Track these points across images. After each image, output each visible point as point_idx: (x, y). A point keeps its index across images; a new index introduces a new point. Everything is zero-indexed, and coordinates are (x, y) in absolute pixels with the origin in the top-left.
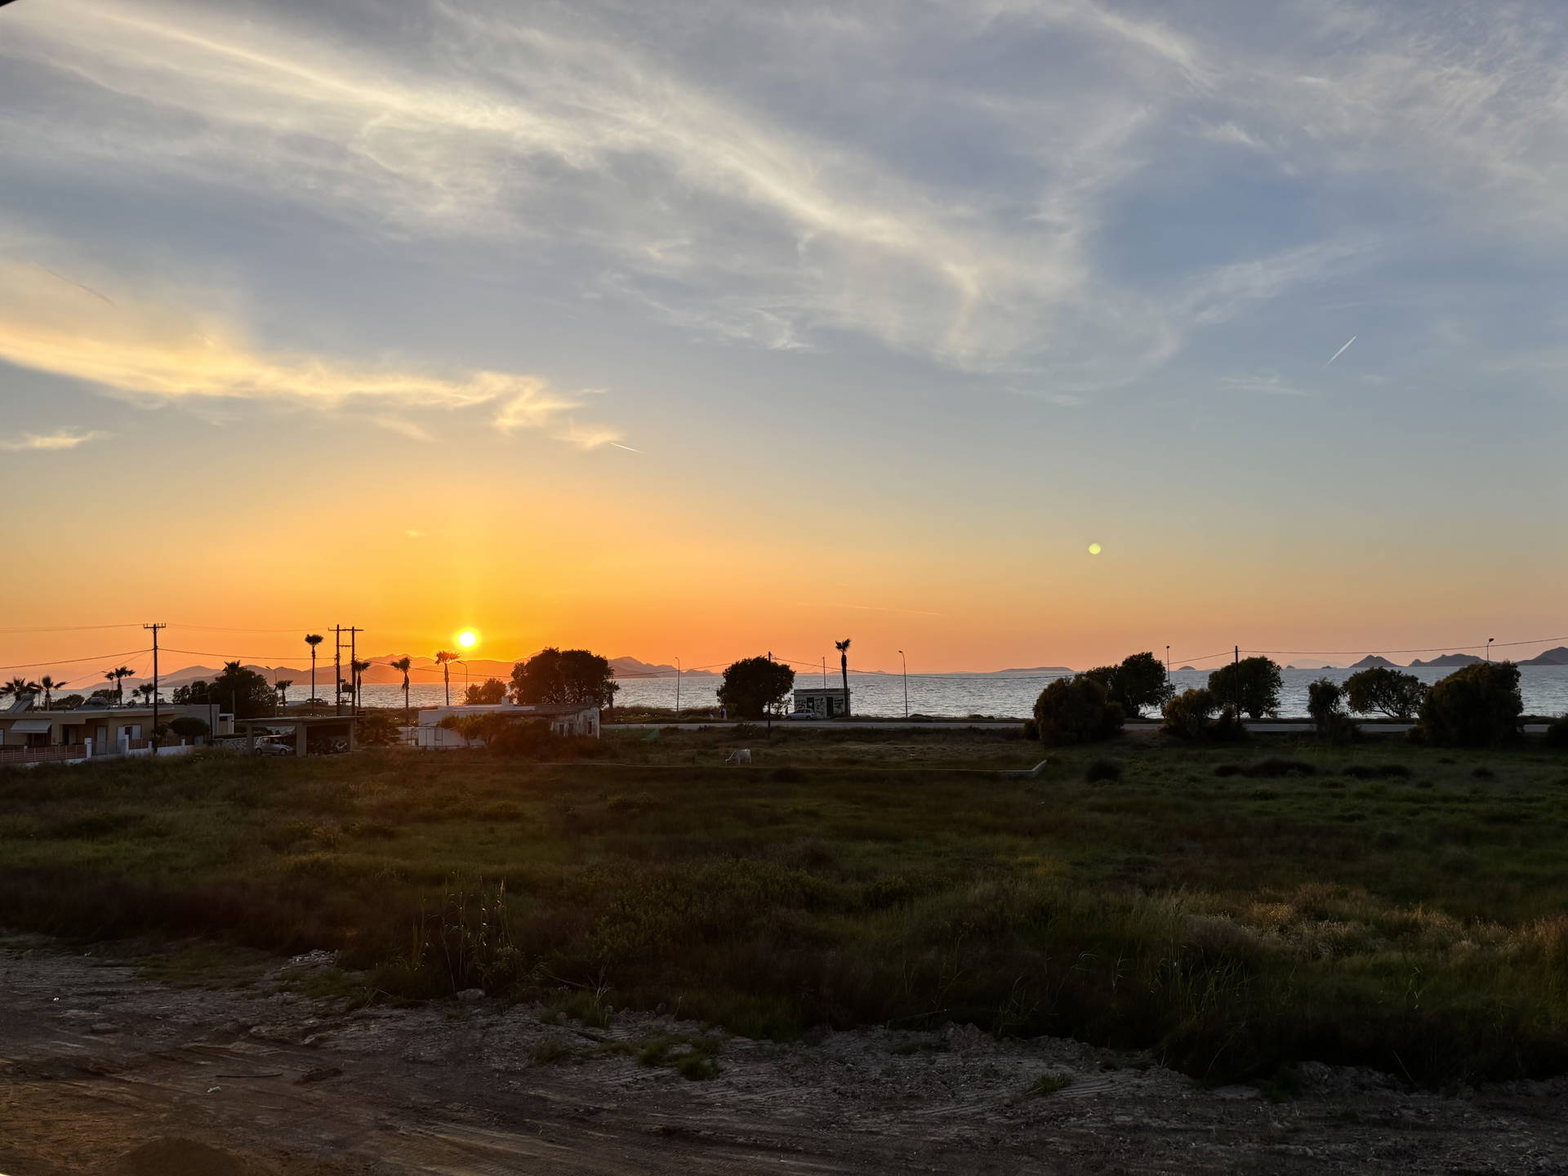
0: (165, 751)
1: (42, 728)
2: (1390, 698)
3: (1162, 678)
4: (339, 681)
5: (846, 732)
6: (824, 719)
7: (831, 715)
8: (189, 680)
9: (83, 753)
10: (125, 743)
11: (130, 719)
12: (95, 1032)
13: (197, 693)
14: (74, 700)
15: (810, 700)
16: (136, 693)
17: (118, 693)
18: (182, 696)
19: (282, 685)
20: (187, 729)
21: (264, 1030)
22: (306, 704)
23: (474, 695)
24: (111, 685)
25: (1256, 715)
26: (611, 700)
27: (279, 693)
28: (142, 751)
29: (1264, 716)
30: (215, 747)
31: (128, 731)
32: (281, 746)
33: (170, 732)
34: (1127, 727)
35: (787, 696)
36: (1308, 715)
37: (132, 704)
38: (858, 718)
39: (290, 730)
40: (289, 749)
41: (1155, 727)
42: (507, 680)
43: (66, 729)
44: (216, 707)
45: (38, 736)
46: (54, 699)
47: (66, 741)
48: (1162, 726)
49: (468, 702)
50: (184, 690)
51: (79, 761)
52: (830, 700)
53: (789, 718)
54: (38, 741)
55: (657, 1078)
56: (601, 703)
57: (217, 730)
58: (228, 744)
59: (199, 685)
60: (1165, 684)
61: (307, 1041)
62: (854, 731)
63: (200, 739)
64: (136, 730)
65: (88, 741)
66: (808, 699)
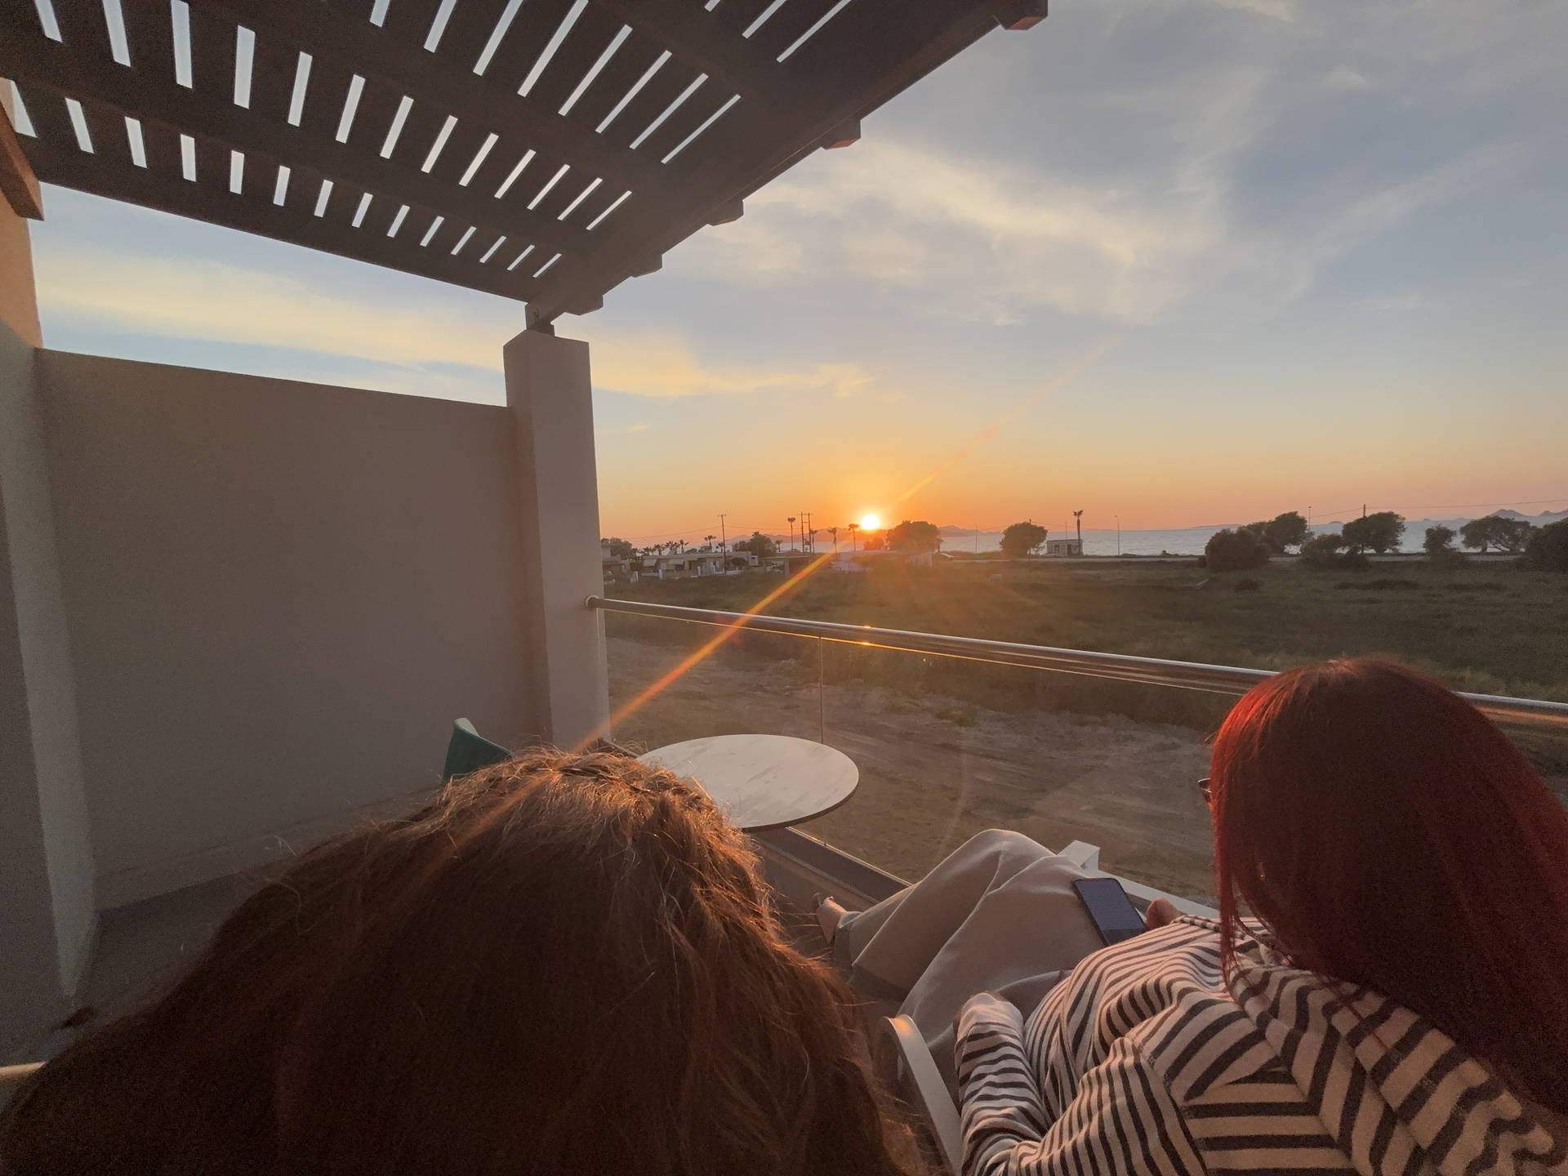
0: (730, 573)
1: (680, 562)
2: (1501, 537)
3: (1304, 528)
4: (803, 539)
5: (1078, 564)
6: (1065, 557)
7: (1070, 554)
8: (738, 541)
9: (697, 573)
10: (713, 569)
11: (715, 559)
12: (703, 683)
13: (741, 546)
14: (693, 550)
15: (1057, 546)
16: (717, 547)
17: (710, 547)
18: (735, 547)
19: (778, 542)
20: (738, 562)
21: (769, 688)
22: (789, 552)
23: (868, 547)
24: (707, 543)
25: (1380, 550)
26: (939, 548)
27: (777, 546)
28: (720, 572)
29: (1388, 551)
30: (750, 571)
31: (714, 564)
32: (778, 571)
33: (731, 564)
34: (1273, 559)
35: (1042, 544)
36: (1423, 550)
37: (716, 552)
38: (1087, 556)
39: (781, 563)
40: (782, 572)
41: (1294, 559)
42: (884, 540)
43: (690, 563)
44: (750, 552)
45: (680, 566)
46: (685, 550)
47: (690, 568)
48: (1300, 558)
49: (866, 549)
50: (736, 545)
51: (696, 576)
52: (1069, 546)
53: (1043, 557)
54: (680, 567)
55: (943, 723)
56: (933, 549)
57: (750, 564)
58: (756, 569)
59: (742, 543)
60: (1306, 532)
61: (786, 694)
62: (1084, 563)
63: (744, 567)
64: (717, 563)
65: (699, 568)
66: (1055, 546)
